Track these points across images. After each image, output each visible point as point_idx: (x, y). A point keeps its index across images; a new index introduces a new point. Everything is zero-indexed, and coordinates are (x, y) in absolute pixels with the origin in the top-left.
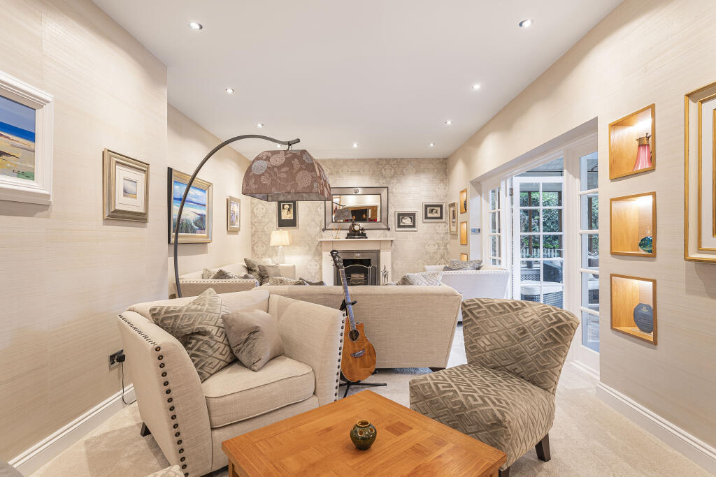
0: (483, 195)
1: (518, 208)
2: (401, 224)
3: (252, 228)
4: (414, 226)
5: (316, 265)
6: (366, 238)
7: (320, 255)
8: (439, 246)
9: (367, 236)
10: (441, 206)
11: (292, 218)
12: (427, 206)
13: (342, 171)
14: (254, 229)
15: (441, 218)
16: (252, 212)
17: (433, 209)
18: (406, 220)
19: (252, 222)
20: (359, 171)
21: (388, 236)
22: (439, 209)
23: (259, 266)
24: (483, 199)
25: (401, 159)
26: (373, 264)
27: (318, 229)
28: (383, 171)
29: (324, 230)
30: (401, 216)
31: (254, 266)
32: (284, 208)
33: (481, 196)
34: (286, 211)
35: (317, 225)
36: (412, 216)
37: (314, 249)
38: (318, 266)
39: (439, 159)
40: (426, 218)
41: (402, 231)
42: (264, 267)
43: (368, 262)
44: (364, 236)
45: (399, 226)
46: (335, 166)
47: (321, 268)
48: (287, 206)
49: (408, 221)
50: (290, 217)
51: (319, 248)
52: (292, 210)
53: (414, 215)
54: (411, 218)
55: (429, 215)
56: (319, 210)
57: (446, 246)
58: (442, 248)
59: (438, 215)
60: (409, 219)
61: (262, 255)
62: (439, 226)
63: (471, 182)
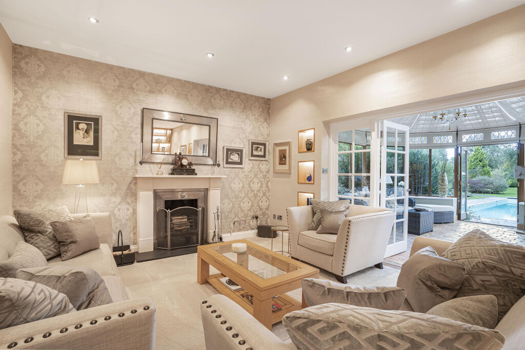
0: (331, 136)
1: (385, 150)
2: (229, 160)
3: (15, 154)
4: (241, 163)
5: (128, 209)
6: (196, 174)
7: (134, 195)
8: (262, 184)
9: (196, 172)
10: (264, 145)
11: (92, 144)
12: (253, 143)
13: (166, 91)
14: (19, 155)
15: (264, 156)
16: (16, 128)
17: (258, 147)
18: (233, 156)
19: (13, 144)
20: (186, 95)
21: (217, 173)
22: (262, 147)
23: (53, 224)
24: (331, 139)
25: (231, 91)
26: (200, 204)
27: (132, 161)
28: (212, 100)
29: (141, 163)
30: (230, 151)
31: (40, 223)
32: (78, 128)
33: (329, 137)
34: (81, 133)
35: (131, 155)
36: (240, 152)
37: (124, 188)
38: (131, 210)
39: (263, 98)
40: (252, 155)
41: (230, 168)
42: (63, 224)
43: (194, 203)
44: (193, 172)
45: (228, 163)
46: (157, 83)
47: (135, 212)
48: (83, 126)
49: (235, 158)
50: (89, 141)
51: (132, 186)
52: (92, 133)
53: (241, 151)
54: (238, 154)
55: (255, 153)
56: (133, 135)
57: (267, 184)
58: (264, 185)
59: (262, 153)
60: (237, 155)
61: (36, 197)
62: (262, 164)
63: (323, 122)
